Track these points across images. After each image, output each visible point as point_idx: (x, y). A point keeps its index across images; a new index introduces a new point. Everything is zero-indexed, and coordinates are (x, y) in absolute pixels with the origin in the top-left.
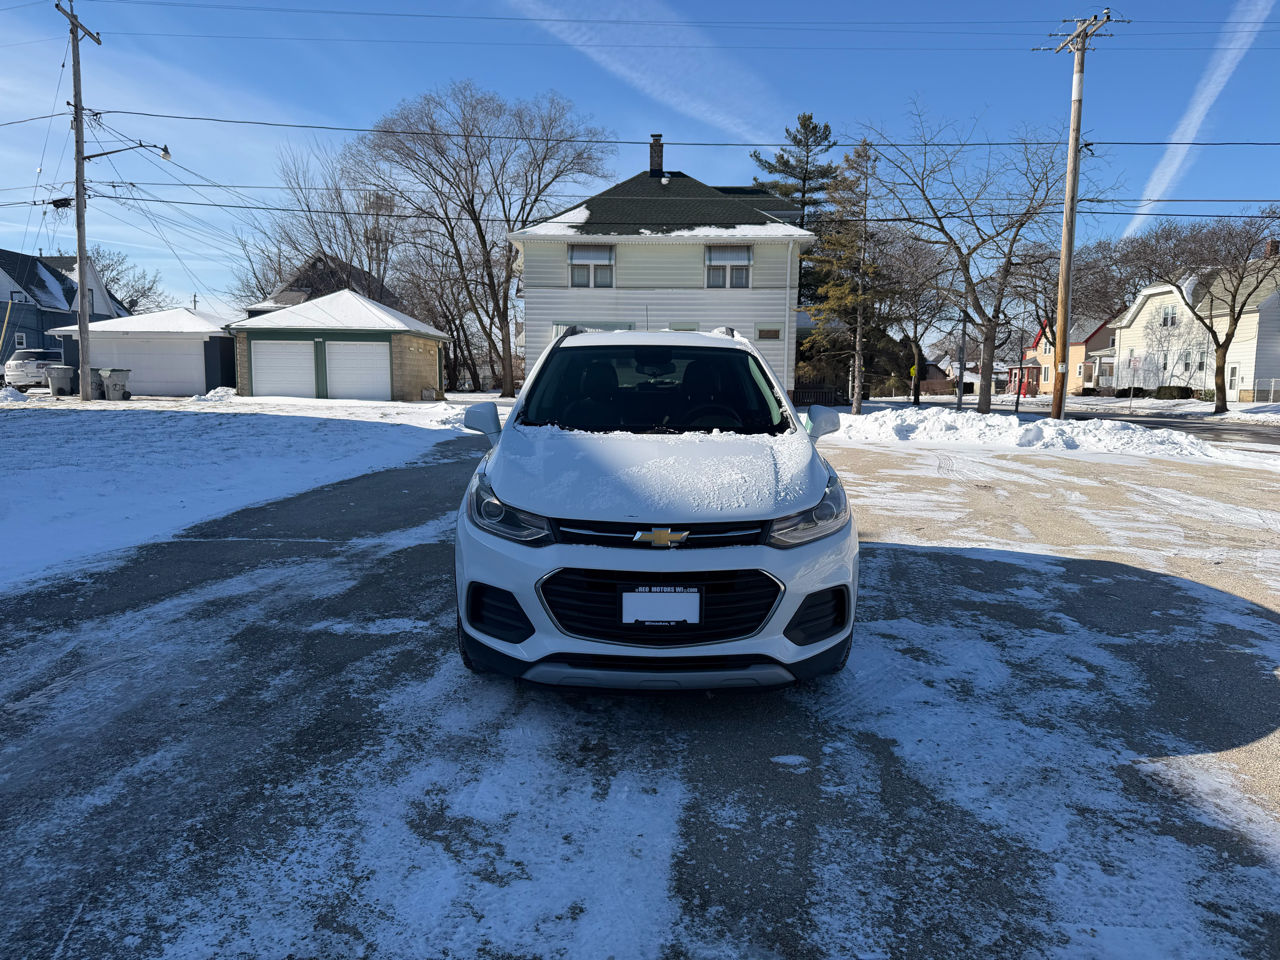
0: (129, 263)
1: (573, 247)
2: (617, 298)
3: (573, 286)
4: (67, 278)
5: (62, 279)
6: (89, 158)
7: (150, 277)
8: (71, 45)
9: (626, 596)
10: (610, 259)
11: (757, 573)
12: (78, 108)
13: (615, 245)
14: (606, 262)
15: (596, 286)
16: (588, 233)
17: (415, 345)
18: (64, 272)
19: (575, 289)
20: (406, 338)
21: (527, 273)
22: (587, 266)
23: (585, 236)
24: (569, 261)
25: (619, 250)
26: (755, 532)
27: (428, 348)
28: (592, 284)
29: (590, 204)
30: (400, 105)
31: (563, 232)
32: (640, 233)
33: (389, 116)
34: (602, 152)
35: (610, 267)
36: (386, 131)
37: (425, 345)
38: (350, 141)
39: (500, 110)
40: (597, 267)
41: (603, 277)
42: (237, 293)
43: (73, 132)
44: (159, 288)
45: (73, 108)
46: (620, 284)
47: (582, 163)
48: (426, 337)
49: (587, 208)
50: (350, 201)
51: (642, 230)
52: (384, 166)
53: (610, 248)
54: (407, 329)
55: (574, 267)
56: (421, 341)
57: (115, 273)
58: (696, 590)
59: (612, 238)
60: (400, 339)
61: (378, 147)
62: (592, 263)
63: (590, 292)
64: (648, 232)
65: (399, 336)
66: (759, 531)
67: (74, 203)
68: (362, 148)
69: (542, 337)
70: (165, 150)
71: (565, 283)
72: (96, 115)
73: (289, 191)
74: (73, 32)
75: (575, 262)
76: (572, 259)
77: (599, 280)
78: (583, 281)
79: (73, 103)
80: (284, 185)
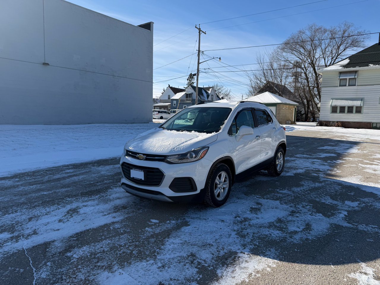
0: (224, 87)
1: (341, 73)
2: (357, 89)
3: (340, 86)
4: (208, 92)
5: (207, 93)
6: (200, 63)
7: (228, 91)
8: (198, 36)
9: (131, 170)
10: (355, 76)
11: (158, 169)
12: (199, 51)
13: (358, 71)
14: (353, 77)
15: (349, 85)
16: (347, 68)
17: (285, 107)
18: (207, 91)
19: (341, 87)
20: (281, 105)
21: (323, 83)
22: (346, 79)
23: (346, 69)
24: (338, 78)
25: (359, 72)
26: (162, 158)
27: (290, 108)
28: (347, 85)
29: (350, 58)
30: (291, 35)
31: (337, 68)
32: (368, 66)
33: (288, 39)
34: (364, 39)
35: (355, 79)
36: (286, 44)
37: (289, 107)
38: (275, 48)
39: (325, 31)
40: (350, 79)
41: (352, 82)
42: (248, 94)
43: (198, 57)
44: (231, 94)
45: (198, 51)
46: (359, 84)
47: (354, 44)
48: (289, 104)
49: (349, 59)
50: (275, 66)
51: (370, 65)
52: (284, 54)
53: (356, 72)
54: (281, 102)
55: (341, 80)
56: (287, 106)
57: (221, 90)
58: (143, 171)
59: (357, 68)
60: (279, 106)
61: (283, 49)
62: (348, 78)
63: (347, 88)
64: (372, 65)
65: (279, 105)
66: (164, 158)
67: (196, 74)
68: (278, 50)
69: (327, 104)
70: (220, 58)
71: (337, 85)
72: (203, 52)
73: (258, 65)
74: (199, 32)
75: (341, 78)
76: (339, 77)
77: (350, 83)
78: (344, 84)
79: (198, 50)
80: (257, 63)
